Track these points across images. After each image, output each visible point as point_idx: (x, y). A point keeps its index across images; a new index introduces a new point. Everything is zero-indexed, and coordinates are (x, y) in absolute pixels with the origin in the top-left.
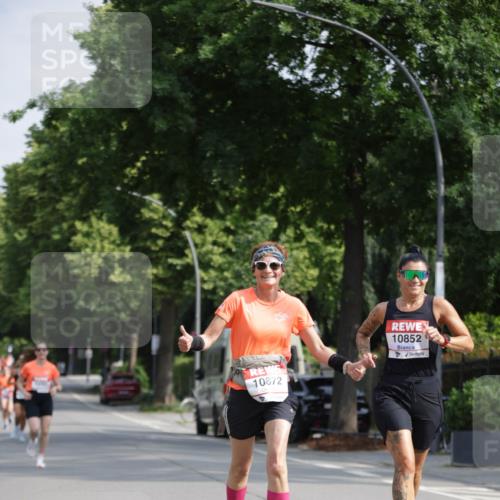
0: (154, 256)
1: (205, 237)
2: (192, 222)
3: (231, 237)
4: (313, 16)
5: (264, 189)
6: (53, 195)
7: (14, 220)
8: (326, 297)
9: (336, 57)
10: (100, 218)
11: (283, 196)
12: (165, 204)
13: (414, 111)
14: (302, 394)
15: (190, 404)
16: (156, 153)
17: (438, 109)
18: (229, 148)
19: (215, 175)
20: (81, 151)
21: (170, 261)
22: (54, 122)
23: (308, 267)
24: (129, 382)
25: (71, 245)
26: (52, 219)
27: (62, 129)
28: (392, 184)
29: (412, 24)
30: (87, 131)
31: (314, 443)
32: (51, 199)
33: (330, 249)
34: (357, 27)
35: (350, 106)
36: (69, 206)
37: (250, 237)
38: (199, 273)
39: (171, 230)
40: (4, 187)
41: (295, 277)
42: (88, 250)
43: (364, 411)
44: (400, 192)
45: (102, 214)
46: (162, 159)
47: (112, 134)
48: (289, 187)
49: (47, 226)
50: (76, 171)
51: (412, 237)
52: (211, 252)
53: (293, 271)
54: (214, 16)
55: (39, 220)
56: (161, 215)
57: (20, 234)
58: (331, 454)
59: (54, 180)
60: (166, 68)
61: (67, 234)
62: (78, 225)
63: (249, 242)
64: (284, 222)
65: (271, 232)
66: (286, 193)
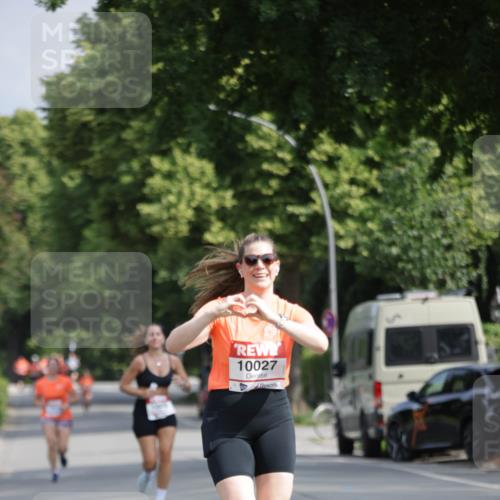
0: (267, 203)
1: (338, 172)
2: (319, 153)
3: (375, 173)
5: (420, 100)
7: (61, 156)
10: (186, 150)
11: (447, 108)
12: (280, 128)
15: (327, 412)
16: (264, 53)
18: (367, 43)
19: (349, 83)
21: (291, 209)
25: (146, 191)
26: (116, 154)
30: (160, 23)
32: (114, 124)
36: (141, 136)
37: (403, 171)
38: (332, 225)
39: (291, 165)
40: (44, 109)
41: (468, 226)
42: (172, 198)
45: (189, 145)
46: (273, 61)
47: (199, 27)
48: (455, 96)
49: (110, 163)
52: (349, 195)
53: (465, 217)
55: (98, 157)
56: (274, 144)
57: (71, 178)
61: (140, 177)
62: (156, 162)
63: (401, 178)
64: (449, 148)
65: (432, 162)
66: (451, 106)
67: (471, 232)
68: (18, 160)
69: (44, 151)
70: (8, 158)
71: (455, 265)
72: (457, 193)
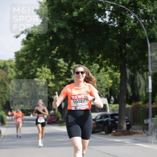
0: (62, 78)
2: (73, 67)
4: (108, 2)
5: (95, 56)
6: (30, 60)
7: (18, 68)
8: (115, 89)
9: (116, 14)
10: (44, 67)
11: (101, 58)
12: (65, 62)
13: (141, 30)
14: (109, 119)
16: (61, 46)
17: (148, 29)
18: (83, 43)
19: (80, 52)
20: (38, 46)
21: (67, 79)
22: (29, 38)
23: (109, 79)
24: (55, 117)
25: (36, 75)
27: (32, 40)
28: (134, 53)
29: (139, 3)
30: (40, 40)
31: (113, 134)
32: (29, 62)
33: (116, 74)
34: (122, 5)
35: (120, 29)
36: (35, 64)
39: (67, 70)
40: (15, 58)
41: (105, 83)
42: (41, 77)
43: (128, 123)
44: (137, 55)
46: (63, 48)
47: (47, 41)
48: (103, 55)
49: (28, 70)
50: (37, 53)
51: (141, 69)
53: (105, 81)
54: (77, 3)
55: (26, 68)
56: (63, 65)
57: (20, 73)
58: (119, 137)
59: (30, 56)
60: (63, 20)
61: (35, 72)
62: (38, 69)
64: (101, 66)
65: (97, 69)
66: (102, 57)
67: (106, 84)
68: (9, 69)
69: (15, 67)
70: (7, 69)
71: (102, 91)
72: (103, 76)
